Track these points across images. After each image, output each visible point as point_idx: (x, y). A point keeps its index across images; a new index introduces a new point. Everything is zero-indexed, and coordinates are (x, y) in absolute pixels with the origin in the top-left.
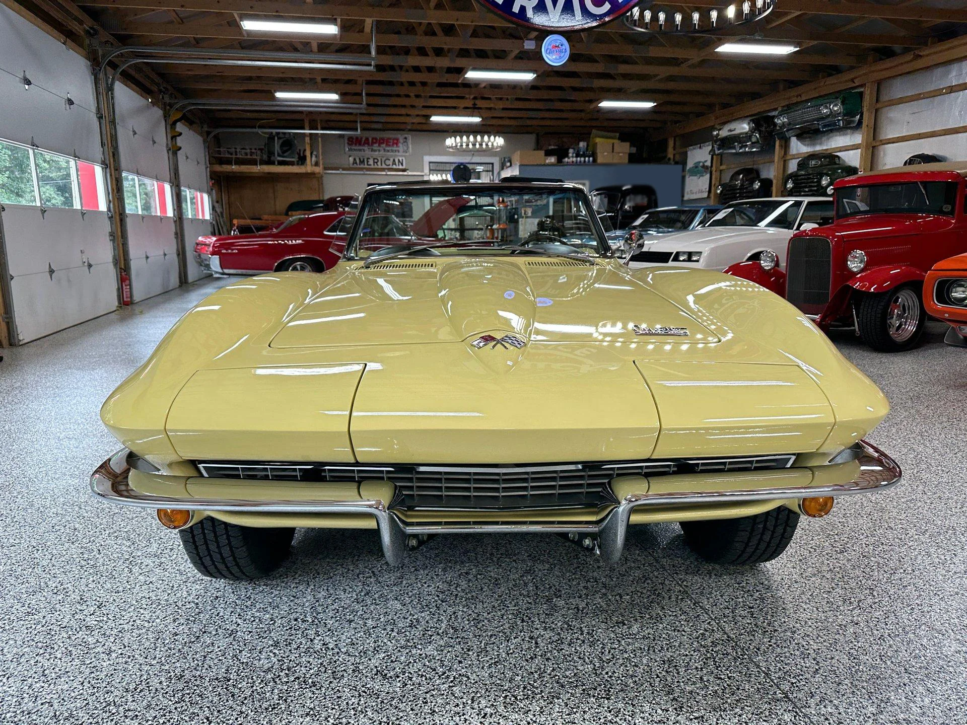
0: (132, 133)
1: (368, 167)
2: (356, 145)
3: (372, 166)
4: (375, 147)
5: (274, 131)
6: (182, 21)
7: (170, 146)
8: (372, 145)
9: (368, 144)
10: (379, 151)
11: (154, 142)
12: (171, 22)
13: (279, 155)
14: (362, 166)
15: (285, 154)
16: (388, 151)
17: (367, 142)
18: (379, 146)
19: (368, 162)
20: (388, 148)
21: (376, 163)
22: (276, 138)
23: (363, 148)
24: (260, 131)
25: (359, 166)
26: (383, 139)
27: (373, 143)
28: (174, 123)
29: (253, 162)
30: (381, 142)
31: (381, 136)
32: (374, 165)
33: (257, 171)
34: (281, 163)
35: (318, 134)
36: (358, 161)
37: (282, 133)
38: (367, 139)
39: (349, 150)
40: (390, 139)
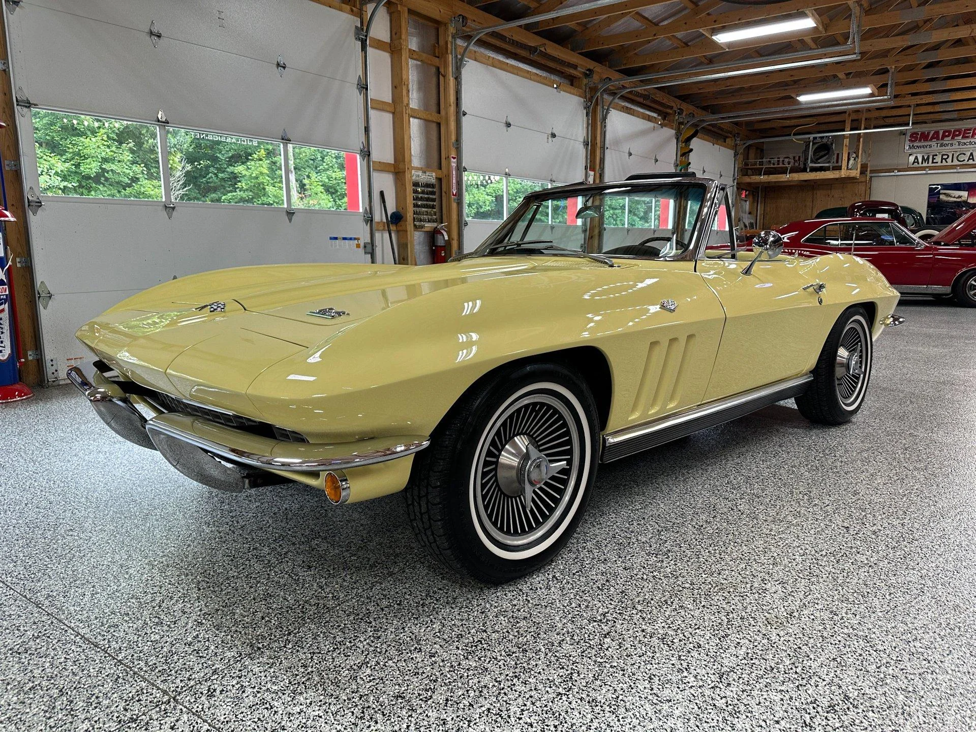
0: (627, 155)
1: (934, 165)
2: (920, 141)
3: (939, 164)
4: (947, 140)
5: (812, 136)
6: (686, 44)
7: (678, 162)
8: (943, 139)
9: (938, 139)
10: (952, 145)
11: (656, 161)
12: (677, 48)
13: (812, 162)
14: (925, 165)
15: (819, 161)
16: (965, 144)
17: (936, 136)
18: (953, 138)
19: (933, 159)
20: (965, 141)
21: (945, 159)
22: (811, 144)
23: (930, 143)
24: (794, 138)
25: (920, 165)
26: (959, 131)
27: (944, 136)
28: (688, 140)
29: (783, 171)
30: (954, 134)
31: (957, 127)
32: (942, 162)
33: (786, 180)
34: (813, 170)
35: (860, 133)
36: (920, 160)
37: (819, 137)
38: (937, 133)
39: (910, 148)
40: (970, 130)
